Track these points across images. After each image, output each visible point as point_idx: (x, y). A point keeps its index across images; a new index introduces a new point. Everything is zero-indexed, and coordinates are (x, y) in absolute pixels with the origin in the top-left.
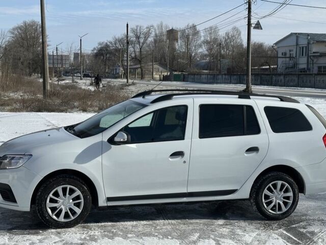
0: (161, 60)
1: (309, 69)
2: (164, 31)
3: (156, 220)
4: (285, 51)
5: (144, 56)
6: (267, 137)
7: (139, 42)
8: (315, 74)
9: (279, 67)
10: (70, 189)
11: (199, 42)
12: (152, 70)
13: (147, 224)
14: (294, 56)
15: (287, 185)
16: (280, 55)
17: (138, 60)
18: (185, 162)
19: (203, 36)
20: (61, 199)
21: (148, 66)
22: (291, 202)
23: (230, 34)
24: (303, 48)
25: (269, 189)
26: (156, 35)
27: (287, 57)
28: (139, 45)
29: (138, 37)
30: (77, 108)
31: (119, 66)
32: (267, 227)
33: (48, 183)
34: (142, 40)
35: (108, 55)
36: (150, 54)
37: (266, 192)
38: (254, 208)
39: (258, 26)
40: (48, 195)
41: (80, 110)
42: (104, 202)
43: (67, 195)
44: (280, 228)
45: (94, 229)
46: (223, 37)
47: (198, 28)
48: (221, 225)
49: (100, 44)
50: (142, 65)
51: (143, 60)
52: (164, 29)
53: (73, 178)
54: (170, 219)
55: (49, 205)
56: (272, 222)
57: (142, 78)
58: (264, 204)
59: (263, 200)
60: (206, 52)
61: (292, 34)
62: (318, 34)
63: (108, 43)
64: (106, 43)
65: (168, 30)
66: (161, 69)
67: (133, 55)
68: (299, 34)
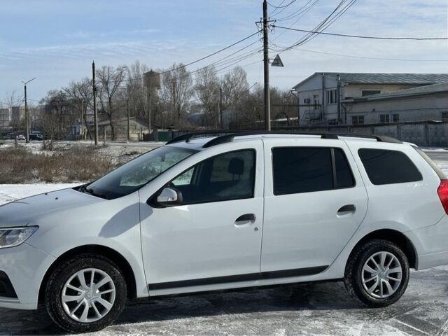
0: (138, 113)
1: (340, 120)
2: (141, 73)
3: (217, 315)
4: (307, 97)
5: (114, 108)
6: (364, 190)
7: (107, 89)
8: (351, 127)
9: (301, 118)
10: (96, 273)
11: (190, 88)
12: (126, 127)
13: (206, 321)
14: (321, 103)
15: (394, 257)
16: (302, 102)
17: (107, 114)
18: (256, 229)
19: (195, 80)
20: (83, 289)
21: (121, 122)
22: (399, 280)
23: (231, 77)
24: (331, 92)
25: (371, 264)
26: (130, 80)
27: (312, 105)
28: (108, 93)
29: (106, 83)
30: (38, 178)
31: (80, 123)
32: (373, 317)
33: (64, 265)
34: (111, 87)
35: (64, 108)
36: (124, 106)
37: (366, 268)
38: (350, 292)
39: (278, 62)
40: (64, 284)
41: (42, 180)
42: (144, 292)
43: (92, 283)
44: (391, 317)
45: (133, 331)
46: (221, 81)
47: (188, 69)
48: (309, 317)
49: (50, 93)
50: (112, 120)
51: (113, 114)
52: (141, 71)
53: (100, 258)
54: (236, 313)
55: (66, 298)
56: (377, 310)
57: (113, 138)
58: (365, 285)
59: (363, 280)
60: (200, 102)
61: (316, 75)
62: (350, 74)
63: (64, 92)
64: (61, 91)
65: (146, 72)
66: (139, 125)
67: (99, 108)
68: (326, 74)
